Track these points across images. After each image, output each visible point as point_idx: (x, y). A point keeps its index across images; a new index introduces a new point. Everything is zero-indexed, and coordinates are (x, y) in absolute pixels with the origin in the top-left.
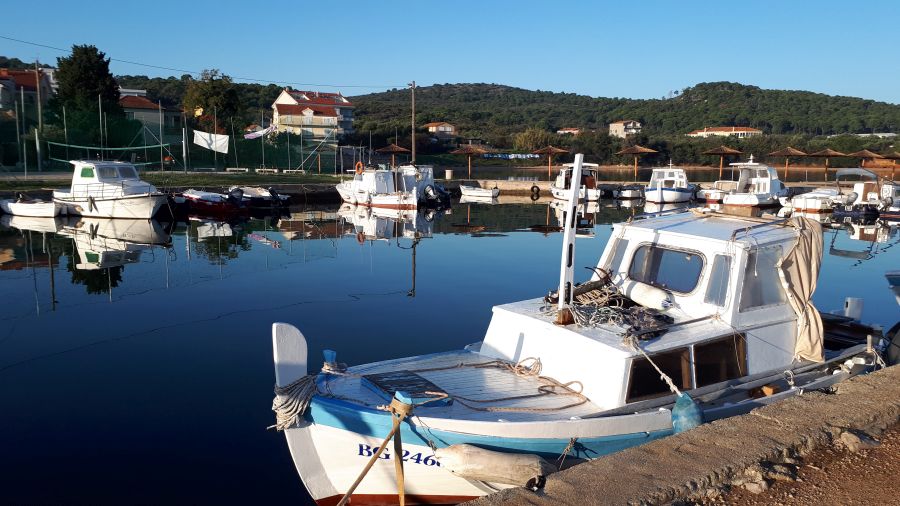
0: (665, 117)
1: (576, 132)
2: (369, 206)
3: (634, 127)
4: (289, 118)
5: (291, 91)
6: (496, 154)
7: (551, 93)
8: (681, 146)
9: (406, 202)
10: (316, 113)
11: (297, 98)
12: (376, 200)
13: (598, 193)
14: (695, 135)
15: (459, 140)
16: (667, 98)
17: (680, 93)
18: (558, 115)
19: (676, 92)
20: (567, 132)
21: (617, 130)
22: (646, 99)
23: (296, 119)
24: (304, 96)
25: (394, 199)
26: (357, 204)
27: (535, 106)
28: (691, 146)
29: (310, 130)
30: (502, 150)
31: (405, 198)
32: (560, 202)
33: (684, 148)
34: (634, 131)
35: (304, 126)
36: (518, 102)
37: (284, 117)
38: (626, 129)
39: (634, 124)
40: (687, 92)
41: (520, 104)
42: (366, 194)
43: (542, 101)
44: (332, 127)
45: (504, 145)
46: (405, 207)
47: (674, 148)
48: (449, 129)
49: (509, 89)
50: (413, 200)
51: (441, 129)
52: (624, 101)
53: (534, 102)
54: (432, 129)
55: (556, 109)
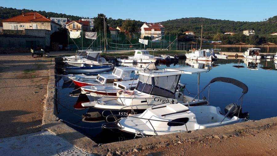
0: (262, 28)
1: (232, 34)
2: (197, 60)
3: (252, 32)
4: (147, 32)
5: (147, 24)
6: (208, 41)
7: (221, 20)
8: (269, 39)
9: (208, 59)
10: (155, 30)
11: (148, 26)
12: (199, 59)
13: (260, 57)
14: (274, 35)
15: (195, 37)
16: (262, 21)
17: (267, 20)
18: (224, 27)
19: (266, 19)
20: (228, 33)
21: (246, 33)
22: (254, 22)
23: (149, 32)
24: (150, 25)
25: (205, 59)
26: (193, 60)
27: (216, 25)
28: (274, 39)
29: (153, 35)
30: (209, 40)
31: (208, 58)
32: (247, 59)
33: (272, 39)
34: (252, 33)
35: (151, 34)
36: (209, 23)
37: (146, 31)
38: (249, 33)
39: (252, 31)
40: (270, 19)
41: (210, 24)
42: (197, 57)
43: (218, 23)
44: (160, 34)
45: (210, 38)
46: (208, 61)
47: (268, 39)
48: (192, 33)
49: (207, 19)
50: (210, 59)
51: (190, 33)
52: (246, 23)
53: (215, 23)
54: (187, 34)
55: (223, 26)
